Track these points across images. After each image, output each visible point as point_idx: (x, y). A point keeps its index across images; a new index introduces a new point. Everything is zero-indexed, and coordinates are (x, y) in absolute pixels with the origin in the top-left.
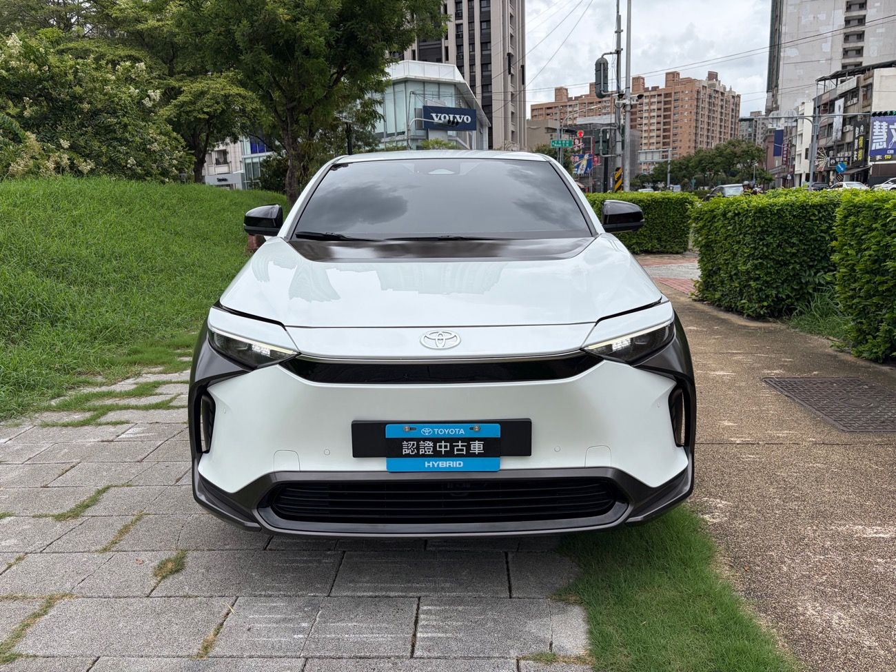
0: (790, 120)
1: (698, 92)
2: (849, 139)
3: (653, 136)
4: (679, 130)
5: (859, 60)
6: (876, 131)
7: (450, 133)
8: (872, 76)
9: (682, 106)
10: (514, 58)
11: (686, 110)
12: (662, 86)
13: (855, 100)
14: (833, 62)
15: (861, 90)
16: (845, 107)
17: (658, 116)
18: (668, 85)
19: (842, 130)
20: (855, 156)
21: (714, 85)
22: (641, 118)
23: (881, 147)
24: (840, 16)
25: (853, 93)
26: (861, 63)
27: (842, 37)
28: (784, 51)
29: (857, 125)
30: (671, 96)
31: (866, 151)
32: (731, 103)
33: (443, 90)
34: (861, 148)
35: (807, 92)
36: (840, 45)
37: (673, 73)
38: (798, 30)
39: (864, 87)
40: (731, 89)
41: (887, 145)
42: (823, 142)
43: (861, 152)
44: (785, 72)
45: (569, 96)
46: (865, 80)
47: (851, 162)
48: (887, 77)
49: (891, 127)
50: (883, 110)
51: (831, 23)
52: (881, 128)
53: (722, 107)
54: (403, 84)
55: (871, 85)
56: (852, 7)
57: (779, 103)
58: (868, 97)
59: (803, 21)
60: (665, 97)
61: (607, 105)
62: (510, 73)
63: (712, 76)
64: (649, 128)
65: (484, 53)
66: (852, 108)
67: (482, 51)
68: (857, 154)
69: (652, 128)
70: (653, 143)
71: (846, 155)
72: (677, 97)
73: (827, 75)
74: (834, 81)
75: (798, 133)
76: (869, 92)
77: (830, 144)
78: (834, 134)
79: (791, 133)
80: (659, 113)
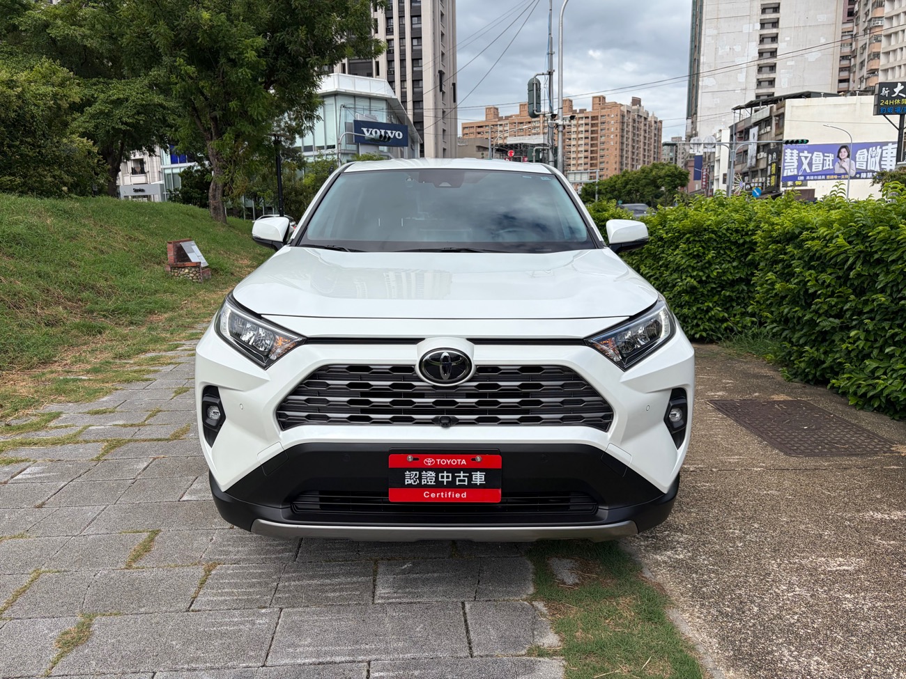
0: (710, 147)
1: (623, 116)
2: (762, 165)
3: (581, 158)
4: (605, 153)
5: (771, 90)
6: (788, 158)
7: (381, 148)
8: (784, 106)
9: (608, 129)
10: (445, 75)
11: (612, 133)
12: (589, 109)
13: (768, 129)
14: (748, 92)
15: (774, 118)
16: (759, 135)
17: (586, 138)
18: (595, 108)
19: (756, 157)
20: (768, 181)
21: (638, 110)
22: (570, 139)
23: (792, 174)
24: (754, 48)
25: (766, 121)
26: (773, 93)
27: (756, 68)
28: (703, 81)
29: (770, 152)
30: (597, 119)
31: (779, 177)
32: (653, 128)
33: (375, 104)
34: (774, 175)
35: (723, 120)
36: (754, 76)
37: (600, 98)
38: (715, 60)
39: (776, 116)
40: (653, 114)
41: (798, 172)
42: (739, 168)
43: (773, 178)
44: (703, 101)
45: (500, 116)
46: (778, 109)
47: (764, 187)
48: (797, 107)
49: (801, 154)
50: (795, 138)
51: (746, 54)
52: (792, 156)
53: (645, 131)
54: (333, 98)
55: (783, 114)
56: (765, 40)
57: (698, 130)
58: (780, 126)
59: (720, 52)
60: (592, 120)
61: (537, 125)
62: (441, 90)
63: (636, 101)
64: (577, 149)
65: (415, 69)
66: (765, 135)
67: (413, 67)
68: (770, 180)
69: (580, 149)
70: (581, 164)
71: (760, 180)
72: (603, 119)
73: (743, 104)
74: (749, 109)
75: (716, 159)
76: (781, 121)
77: (745, 170)
78: (749, 161)
79: (709, 159)
80: (587, 135)
